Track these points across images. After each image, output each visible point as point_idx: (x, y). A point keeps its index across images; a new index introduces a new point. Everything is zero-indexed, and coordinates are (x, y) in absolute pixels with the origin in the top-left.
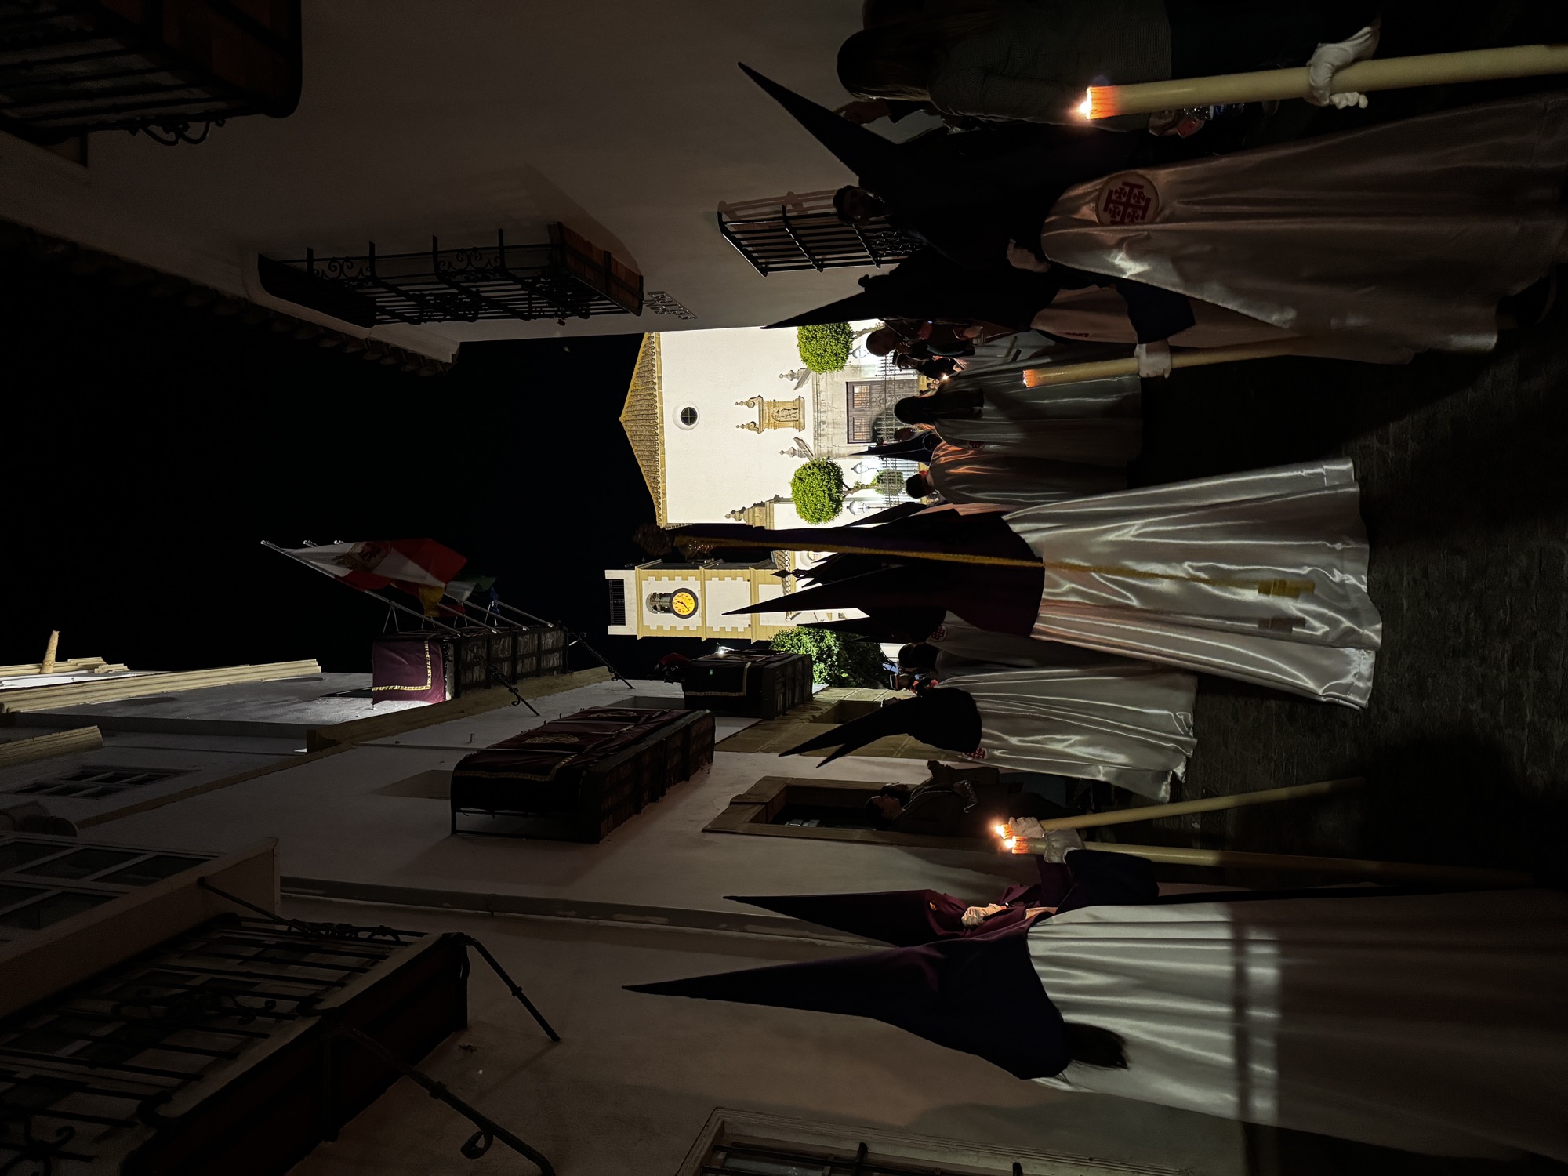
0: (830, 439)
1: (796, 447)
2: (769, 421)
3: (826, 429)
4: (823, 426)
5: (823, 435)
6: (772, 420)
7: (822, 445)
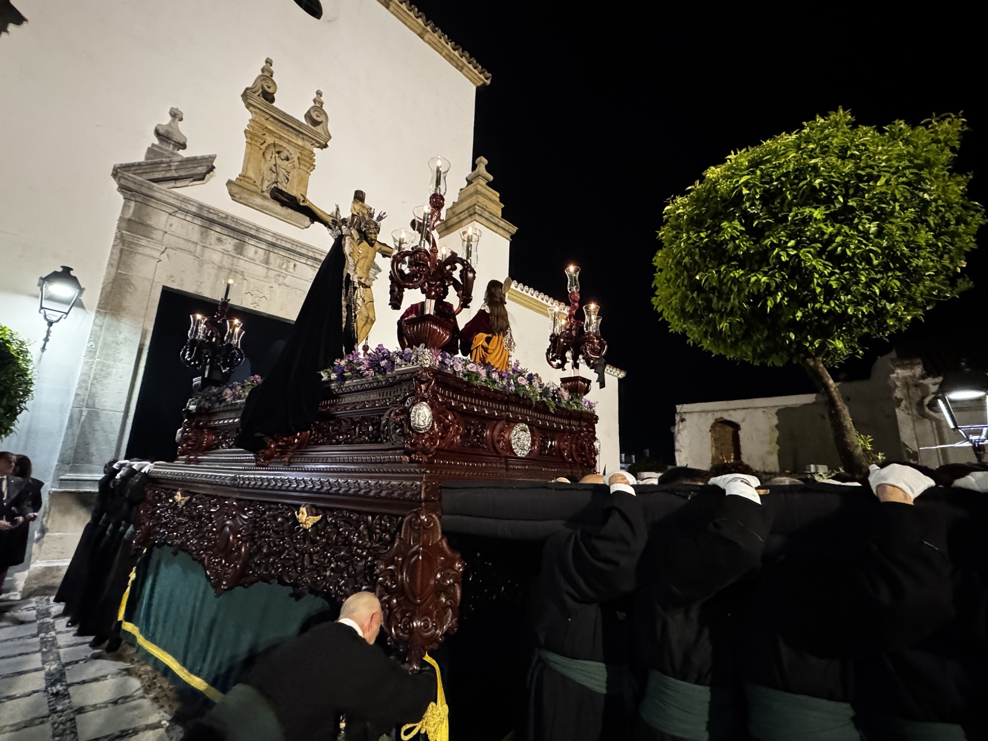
0: (191, 247)
1: (184, 154)
2: (270, 131)
3: (219, 247)
4: (229, 244)
5: (204, 235)
6: (270, 140)
7: (174, 220)
